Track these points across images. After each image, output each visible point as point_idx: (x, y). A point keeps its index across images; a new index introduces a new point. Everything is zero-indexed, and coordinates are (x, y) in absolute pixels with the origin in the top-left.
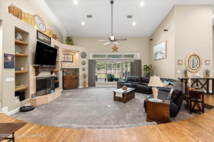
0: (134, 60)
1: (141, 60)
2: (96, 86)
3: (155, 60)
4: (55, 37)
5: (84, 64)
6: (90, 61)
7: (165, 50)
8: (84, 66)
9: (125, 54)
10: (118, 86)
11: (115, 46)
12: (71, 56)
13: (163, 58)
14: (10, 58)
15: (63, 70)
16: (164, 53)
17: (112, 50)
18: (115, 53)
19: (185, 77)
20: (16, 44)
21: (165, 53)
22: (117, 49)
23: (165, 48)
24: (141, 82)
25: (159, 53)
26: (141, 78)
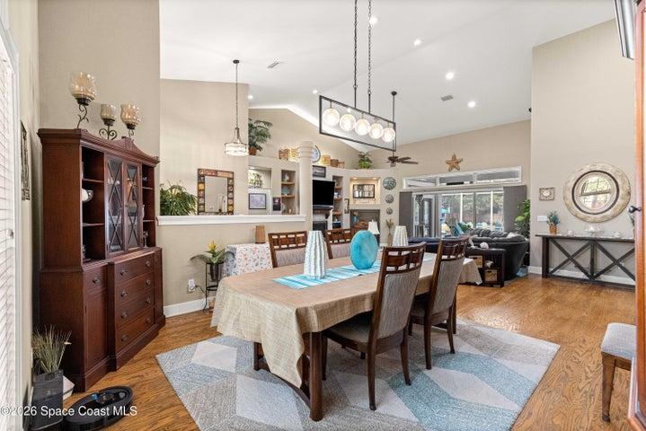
0: (504, 187)
1: (525, 186)
4: (335, 163)
5: (390, 201)
6: (402, 194)
8: (390, 206)
9: (480, 172)
11: (454, 157)
12: (371, 188)
14: (277, 201)
15: (352, 213)
17: (448, 166)
18: (454, 174)
19: (551, 232)
20: (283, 185)
22: (458, 162)
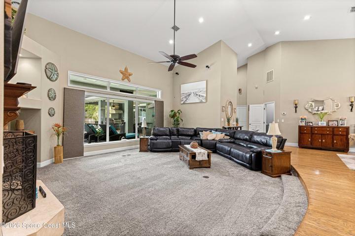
0: (155, 101)
1: (163, 102)
2: (85, 154)
3: (184, 103)
5: (52, 97)
7: (205, 92)
8: (52, 104)
10: (140, 146)
11: (126, 69)
13: (201, 102)
16: (203, 96)
19: (228, 126)
21: (205, 95)
22: (130, 75)
23: (205, 90)
24: (178, 136)
25: (192, 94)
26: (178, 130)
